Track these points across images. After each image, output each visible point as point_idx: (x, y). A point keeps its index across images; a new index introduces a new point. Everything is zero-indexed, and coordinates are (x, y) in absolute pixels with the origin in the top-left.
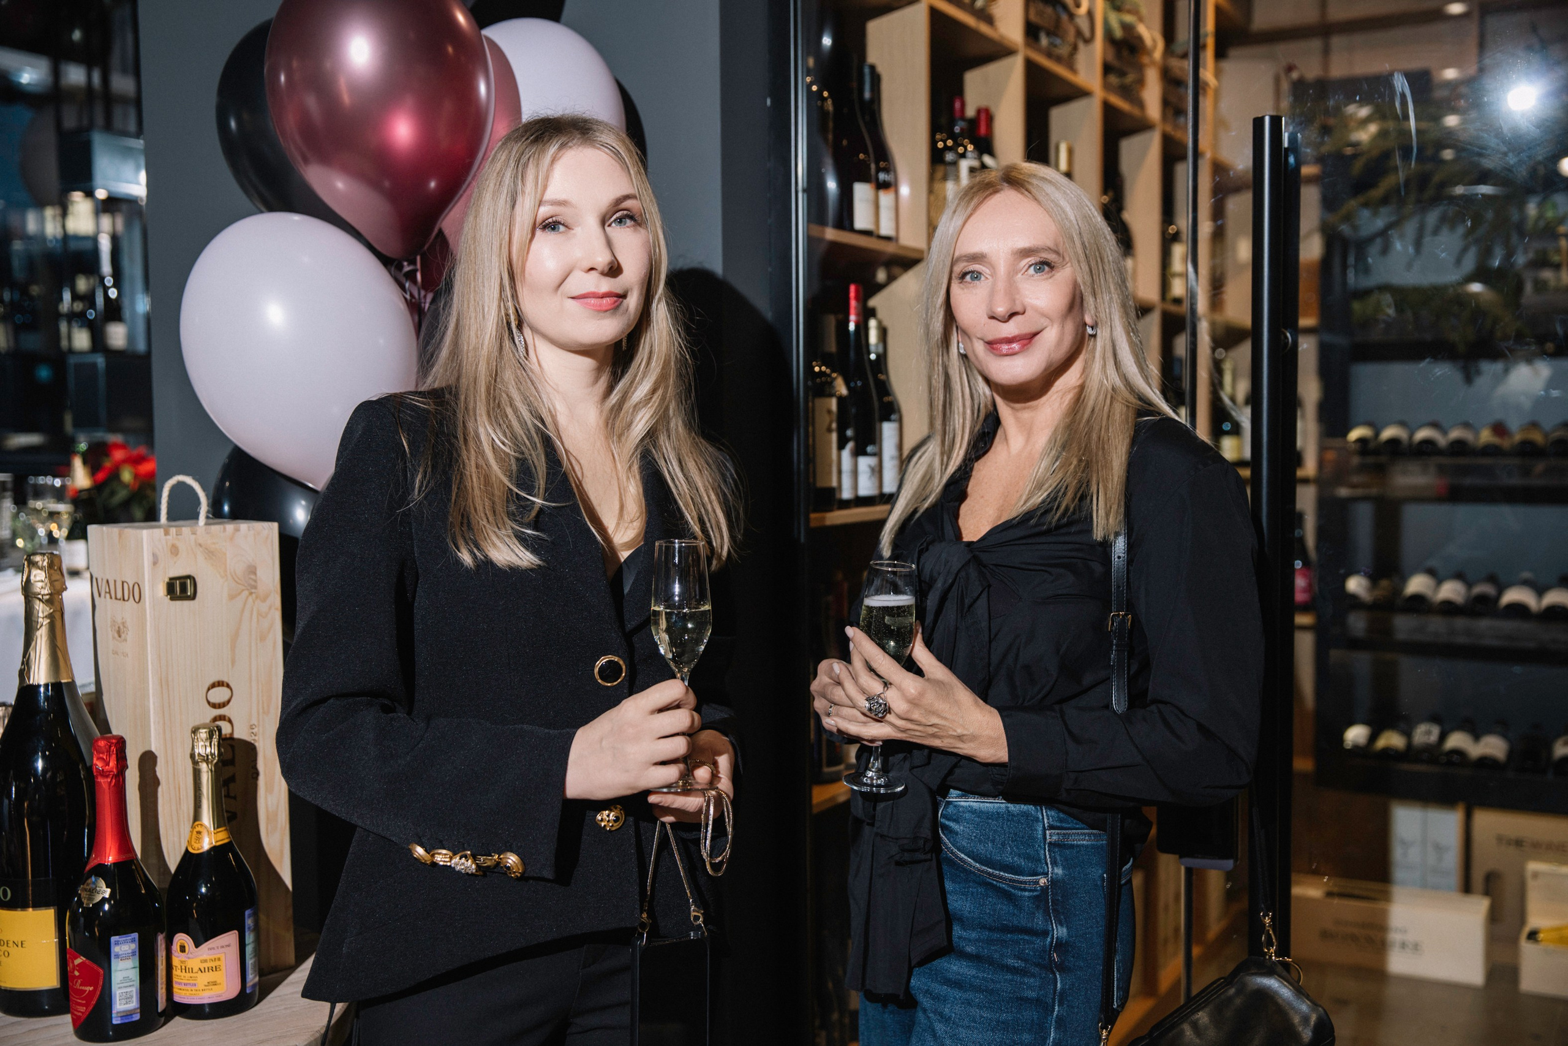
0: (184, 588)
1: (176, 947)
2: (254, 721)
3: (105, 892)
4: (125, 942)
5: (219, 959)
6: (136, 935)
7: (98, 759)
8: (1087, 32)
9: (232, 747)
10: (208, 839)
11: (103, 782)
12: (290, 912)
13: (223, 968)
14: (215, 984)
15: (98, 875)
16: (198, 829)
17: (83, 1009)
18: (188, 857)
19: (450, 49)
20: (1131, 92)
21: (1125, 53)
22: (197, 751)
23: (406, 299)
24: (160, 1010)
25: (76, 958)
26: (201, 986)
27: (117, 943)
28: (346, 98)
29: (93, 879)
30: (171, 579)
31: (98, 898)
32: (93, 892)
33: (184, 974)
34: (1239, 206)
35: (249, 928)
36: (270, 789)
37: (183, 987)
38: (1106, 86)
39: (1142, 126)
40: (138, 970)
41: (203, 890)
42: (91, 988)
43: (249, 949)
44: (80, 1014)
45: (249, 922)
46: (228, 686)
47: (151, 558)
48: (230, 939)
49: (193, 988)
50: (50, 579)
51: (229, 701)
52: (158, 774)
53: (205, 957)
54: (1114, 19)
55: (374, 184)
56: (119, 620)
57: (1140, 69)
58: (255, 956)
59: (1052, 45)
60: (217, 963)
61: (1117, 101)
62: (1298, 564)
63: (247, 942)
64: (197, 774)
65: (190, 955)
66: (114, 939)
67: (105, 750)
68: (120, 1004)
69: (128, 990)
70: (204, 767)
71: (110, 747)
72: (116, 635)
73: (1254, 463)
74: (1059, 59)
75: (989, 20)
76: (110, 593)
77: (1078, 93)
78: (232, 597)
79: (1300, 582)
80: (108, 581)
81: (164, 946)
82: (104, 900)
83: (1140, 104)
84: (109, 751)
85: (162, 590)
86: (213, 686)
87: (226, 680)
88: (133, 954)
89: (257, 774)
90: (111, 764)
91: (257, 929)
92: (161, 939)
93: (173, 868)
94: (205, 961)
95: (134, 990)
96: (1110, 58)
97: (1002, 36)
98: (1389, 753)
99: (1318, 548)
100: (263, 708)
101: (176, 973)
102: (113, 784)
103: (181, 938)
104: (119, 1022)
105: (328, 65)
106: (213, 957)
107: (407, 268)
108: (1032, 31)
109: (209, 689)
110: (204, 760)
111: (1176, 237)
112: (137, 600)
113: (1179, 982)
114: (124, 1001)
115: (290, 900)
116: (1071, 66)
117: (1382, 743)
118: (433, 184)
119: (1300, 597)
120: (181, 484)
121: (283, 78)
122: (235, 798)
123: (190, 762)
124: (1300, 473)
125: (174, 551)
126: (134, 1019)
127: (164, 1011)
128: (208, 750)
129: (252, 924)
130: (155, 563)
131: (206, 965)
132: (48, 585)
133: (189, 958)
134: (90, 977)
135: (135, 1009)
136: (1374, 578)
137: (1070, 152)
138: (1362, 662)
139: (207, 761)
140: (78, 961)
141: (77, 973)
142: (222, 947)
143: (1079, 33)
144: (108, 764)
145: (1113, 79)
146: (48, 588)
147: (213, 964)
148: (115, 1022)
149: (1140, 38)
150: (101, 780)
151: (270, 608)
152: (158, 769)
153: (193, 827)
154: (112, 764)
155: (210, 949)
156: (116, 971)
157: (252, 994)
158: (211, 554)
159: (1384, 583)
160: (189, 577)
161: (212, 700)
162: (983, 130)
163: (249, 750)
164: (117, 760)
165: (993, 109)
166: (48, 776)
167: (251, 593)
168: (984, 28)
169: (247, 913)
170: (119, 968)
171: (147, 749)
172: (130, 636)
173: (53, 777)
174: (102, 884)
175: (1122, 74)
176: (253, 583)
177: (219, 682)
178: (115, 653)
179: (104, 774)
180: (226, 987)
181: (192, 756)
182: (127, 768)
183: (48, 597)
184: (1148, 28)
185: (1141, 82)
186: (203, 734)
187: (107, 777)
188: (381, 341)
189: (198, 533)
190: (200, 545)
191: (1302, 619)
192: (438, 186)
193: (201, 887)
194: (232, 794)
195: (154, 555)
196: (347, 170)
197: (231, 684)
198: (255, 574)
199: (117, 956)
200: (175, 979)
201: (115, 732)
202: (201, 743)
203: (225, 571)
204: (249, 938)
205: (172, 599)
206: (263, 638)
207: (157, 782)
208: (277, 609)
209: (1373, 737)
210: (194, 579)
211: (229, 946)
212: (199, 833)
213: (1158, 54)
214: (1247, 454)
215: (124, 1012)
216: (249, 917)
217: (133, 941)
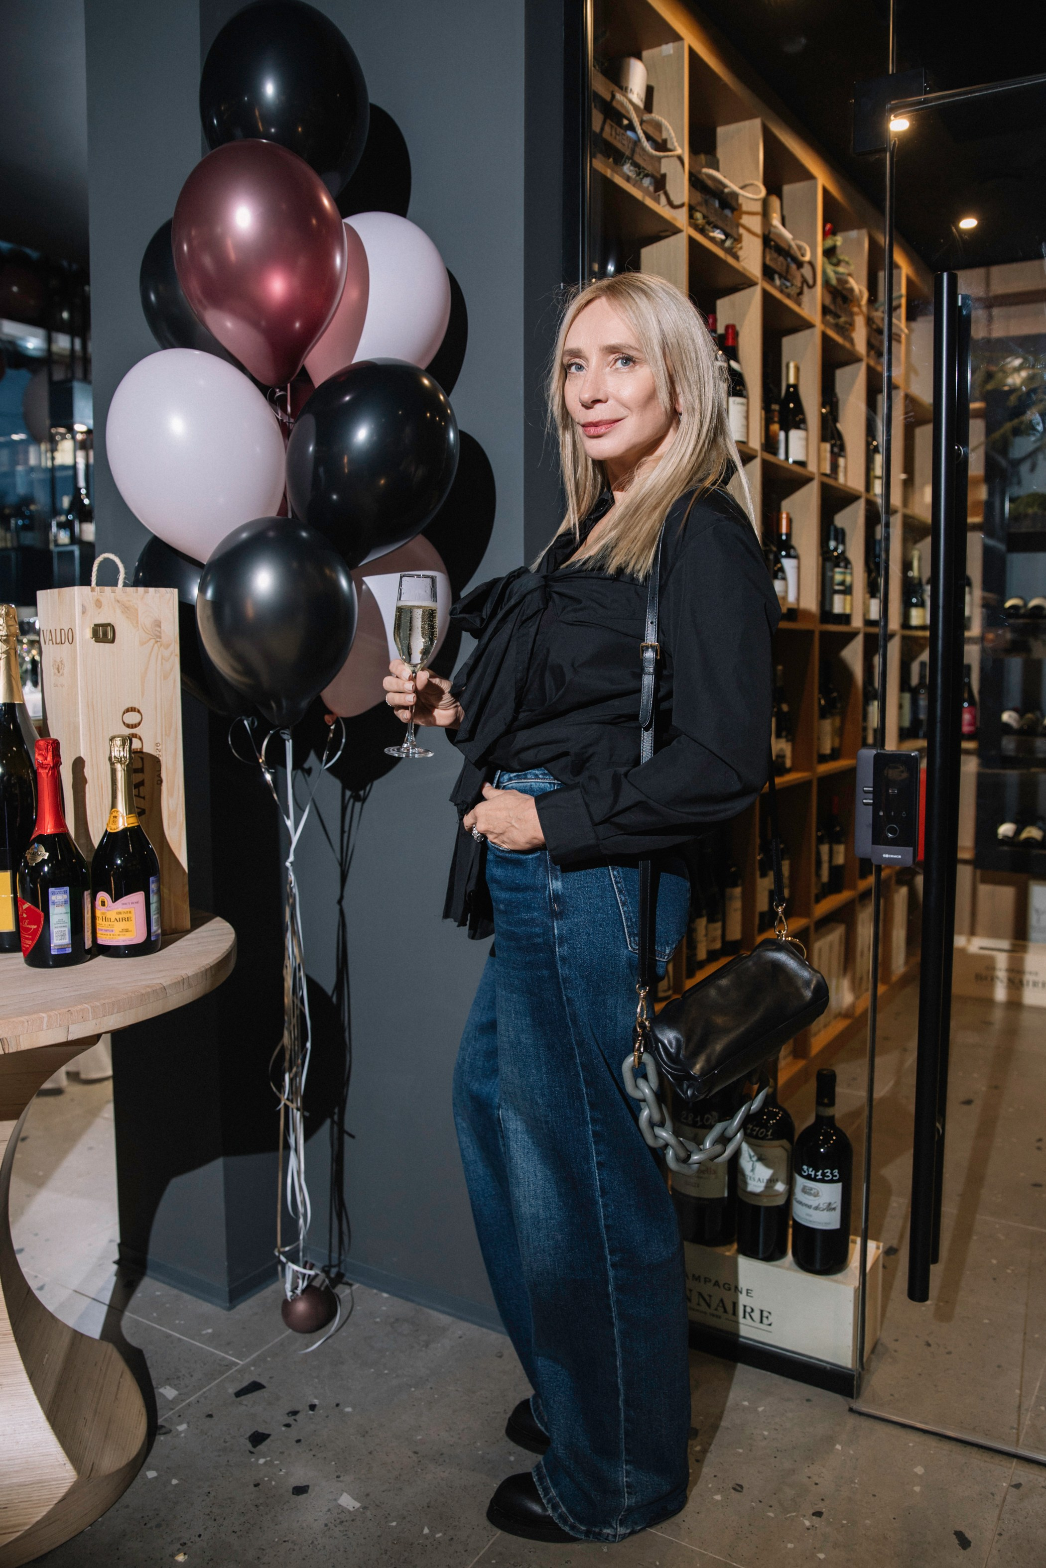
0: (105, 634)
1: (98, 903)
2: (159, 740)
3: (44, 855)
4: (60, 893)
5: (130, 912)
6: (67, 889)
7: (40, 754)
8: (811, 282)
9: (142, 759)
10: (123, 821)
11: (43, 773)
12: (187, 889)
13: (133, 919)
14: (127, 931)
15: (39, 843)
16: (114, 814)
17: (30, 942)
18: (107, 834)
19: (314, 222)
20: (845, 330)
21: (839, 300)
22: (113, 755)
23: (278, 419)
24: (86, 948)
25: (24, 904)
26: (117, 932)
27: (53, 893)
28: (233, 255)
29: (36, 845)
30: (96, 625)
31: (39, 859)
32: (35, 855)
33: (104, 922)
34: (924, 434)
35: (153, 891)
36: (171, 794)
37: (104, 932)
38: (824, 322)
39: (853, 359)
40: (69, 915)
41: (119, 862)
42: (35, 927)
43: (153, 907)
44: (28, 946)
45: (153, 887)
46: (139, 711)
47: (81, 607)
48: (139, 896)
49: (112, 933)
50: (7, 624)
51: (139, 724)
52: (86, 774)
53: (120, 910)
54: (830, 270)
55: (255, 324)
56: (58, 660)
57: (852, 314)
58: (158, 913)
59: (782, 284)
60: (129, 915)
61: (831, 333)
62: (966, 705)
63: (151, 902)
64: (113, 772)
65: (109, 908)
66: (51, 890)
67: (43, 747)
68: (57, 940)
69: (63, 929)
70: (119, 767)
71: (48, 746)
72: (56, 672)
73: (933, 627)
74: (789, 296)
75: (736, 257)
76: (52, 640)
77: (806, 325)
78: (142, 644)
79: (966, 717)
80: (50, 631)
81: (89, 900)
82: (44, 862)
83: (852, 341)
84: (47, 749)
85: (89, 633)
86: (127, 711)
87: (137, 706)
88: (66, 902)
89: (161, 781)
90: (48, 759)
91: (159, 892)
92: (87, 895)
93: (96, 845)
94: (120, 913)
95: (67, 930)
96: (828, 302)
97: (744, 268)
98: (1029, 841)
99: (981, 692)
100: (166, 731)
101: (99, 922)
102: (50, 774)
103: (102, 896)
104: (56, 953)
105: (219, 230)
106: (126, 910)
107: (279, 393)
108: (768, 272)
109: (124, 713)
110: (118, 762)
111: (876, 450)
112: (71, 642)
113: (866, 1010)
114: (59, 938)
115: (186, 880)
116: (799, 304)
117: (1024, 835)
118: (297, 325)
119: (966, 729)
120: (107, 560)
121: (185, 248)
122: (144, 798)
123: (108, 763)
124: (967, 634)
125: (98, 604)
126: (67, 952)
127: (90, 949)
128: (122, 754)
129: (155, 889)
130: (84, 613)
131: (121, 916)
132: (6, 628)
133: (108, 910)
134: (34, 919)
135: (67, 945)
136: (1021, 712)
137: (797, 369)
138: (1012, 775)
139: (120, 762)
140: (26, 906)
141: (25, 916)
142: (132, 903)
143: (804, 281)
144: (46, 759)
145: (829, 318)
146: (5, 630)
147: (126, 916)
148: (53, 952)
149: (851, 290)
150: (41, 771)
151: (172, 653)
152: (86, 770)
153: (111, 813)
154: (50, 758)
155: (123, 904)
156: (53, 914)
157: (156, 941)
158: (127, 610)
159: (1029, 715)
160: (109, 624)
161: (127, 722)
162: (730, 343)
163: (156, 762)
164: (53, 756)
165: (738, 328)
166: (5, 778)
167: (157, 642)
168: (730, 260)
169: (151, 879)
170: (55, 912)
171: (78, 756)
172: (66, 670)
173: (9, 780)
174: (42, 849)
175: (837, 316)
176: (158, 634)
177: (132, 708)
178: (56, 686)
179: (42, 766)
180: (135, 934)
181: (110, 759)
182: (61, 764)
183: (5, 638)
184: (857, 282)
185: (852, 324)
186: (118, 742)
187: (46, 768)
188: (258, 449)
189: (117, 591)
190: (118, 601)
191: (967, 745)
192: (301, 326)
193: (117, 861)
194: (142, 795)
195: (83, 606)
196: (234, 312)
197: (141, 711)
198: (160, 627)
199: (54, 903)
200: (98, 927)
201: (53, 736)
202: (116, 748)
203: (137, 623)
204: (154, 899)
205: (96, 641)
206: (166, 677)
207: (85, 781)
208: (176, 655)
209: (1018, 832)
210: (113, 627)
211: (137, 903)
212: (115, 817)
213: (864, 301)
214: (928, 622)
215: (59, 945)
216: (153, 883)
217: (65, 892)
